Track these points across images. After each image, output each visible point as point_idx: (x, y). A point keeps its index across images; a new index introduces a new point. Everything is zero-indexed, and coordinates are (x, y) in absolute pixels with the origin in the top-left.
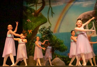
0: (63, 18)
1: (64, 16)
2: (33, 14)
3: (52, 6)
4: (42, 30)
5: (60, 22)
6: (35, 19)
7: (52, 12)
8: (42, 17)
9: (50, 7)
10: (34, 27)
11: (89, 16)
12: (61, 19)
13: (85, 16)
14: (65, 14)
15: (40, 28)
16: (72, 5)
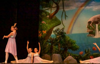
0: (76, 21)
1: (76, 19)
2: (48, 16)
3: (66, 10)
4: (56, 31)
5: (72, 24)
6: (50, 21)
7: (66, 16)
8: (56, 19)
9: (64, 10)
10: (49, 28)
12: (74, 21)
13: (95, 19)
14: (78, 17)
15: (54, 29)
16: (84, 9)
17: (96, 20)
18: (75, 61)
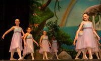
0: (70, 12)
2: (40, 8)
4: (48, 24)
5: (66, 16)
6: (41, 13)
7: (59, 6)
8: (49, 11)
9: (57, 1)
10: (41, 21)
11: (95, 9)
12: (68, 13)
13: (91, 10)
15: (47, 22)
17: (93, 11)
18: (70, 56)
